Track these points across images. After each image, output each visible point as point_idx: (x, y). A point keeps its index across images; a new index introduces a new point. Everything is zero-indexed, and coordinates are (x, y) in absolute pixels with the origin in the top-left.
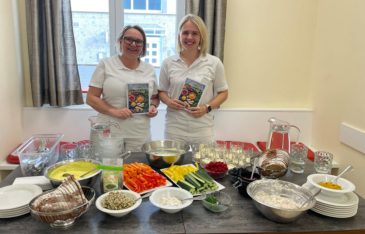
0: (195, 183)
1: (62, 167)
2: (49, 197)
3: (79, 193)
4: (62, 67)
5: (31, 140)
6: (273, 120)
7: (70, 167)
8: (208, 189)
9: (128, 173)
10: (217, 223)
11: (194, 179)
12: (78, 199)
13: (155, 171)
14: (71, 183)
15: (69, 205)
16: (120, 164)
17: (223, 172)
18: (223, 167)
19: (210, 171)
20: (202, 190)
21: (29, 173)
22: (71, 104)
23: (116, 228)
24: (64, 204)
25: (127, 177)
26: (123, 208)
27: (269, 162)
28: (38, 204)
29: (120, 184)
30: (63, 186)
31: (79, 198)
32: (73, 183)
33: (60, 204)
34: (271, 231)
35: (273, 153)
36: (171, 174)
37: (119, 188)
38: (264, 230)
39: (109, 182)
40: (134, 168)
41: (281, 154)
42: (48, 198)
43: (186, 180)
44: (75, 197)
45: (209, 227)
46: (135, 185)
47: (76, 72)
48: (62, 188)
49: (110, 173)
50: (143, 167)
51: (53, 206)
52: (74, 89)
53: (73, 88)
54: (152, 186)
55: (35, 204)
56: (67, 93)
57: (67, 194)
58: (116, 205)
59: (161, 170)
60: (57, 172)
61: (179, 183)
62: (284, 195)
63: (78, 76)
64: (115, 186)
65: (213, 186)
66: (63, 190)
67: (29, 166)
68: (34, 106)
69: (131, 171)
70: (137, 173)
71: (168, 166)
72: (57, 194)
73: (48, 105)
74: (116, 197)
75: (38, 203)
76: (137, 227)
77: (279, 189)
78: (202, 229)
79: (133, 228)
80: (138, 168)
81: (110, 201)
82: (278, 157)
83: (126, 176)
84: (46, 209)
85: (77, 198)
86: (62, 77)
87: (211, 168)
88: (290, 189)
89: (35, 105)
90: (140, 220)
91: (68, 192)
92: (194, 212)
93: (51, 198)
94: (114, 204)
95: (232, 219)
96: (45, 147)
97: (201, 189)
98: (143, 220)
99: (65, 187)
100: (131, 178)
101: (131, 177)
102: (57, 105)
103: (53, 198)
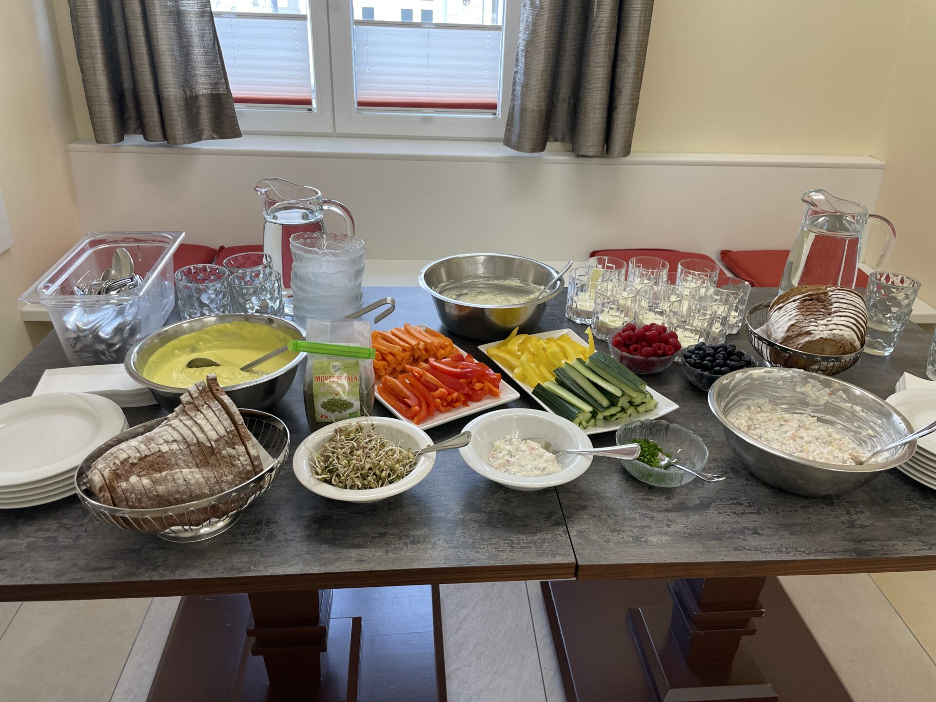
0: (590, 396)
1: (183, 337)
2: (139, 452)
3: (237, 439)
4: (165, 18)
5: (83, 251)
6: (817, 197)
7: (207, 337)
8: (629, 412)
9: (384, 359)
10: (668, 526)
11: (587, 382)
12: (234, 457)
13: (465, 354)
14: (209, 407)
15: (207, 479)
16: (361, 339)
17: (667, 357)
18: (666, 341)
19: (629, 353)
20: (612, 416)
21: (86, 352)
22: (204, 137)
23: (362, 543)
24: (189, 476)
25: (384, 371)
26: (381, 481)
27: (810, 328)
28: (106, 476)
29: (365, 397)
30: (184, 412)
31: (239, 455)
32: (216, 405)
33: (179, 475)
34: (836, 553)
35: (818, 300)
36: (514, 361)
37: (362, 410)
38: (816, 551)
39: (331, 393)
40: (402, 343)
41: (844, 306)
42: (138, 455)
43: (561, 383)
44: (224, 452)
45: (646, 542)
46: (408, 398)
47: (212, 36)
48: (181, 421)
49: (334, 367)
50: (429, 341)
51: (155, 482)
52: (209, 92)
53: (205, 87)
54: (460, 402)
55: (96, 477)
56: (190, 102)
57: (199, 444)
58: (359, 474)
59: (483, 348)
60: (170, 355)
61: (540, 392)
62: (829, 417)
63: (217, 48)
64: (349, 405)
65: (643, 403)
66: (185, 429)
67: (81, 334)
68: (98, 142)
69: (393, 351)
70: (413, 356)
71: (501, 334)
72: (166, 442)
73: (139, 139)
74: (355, 444)
75: (107, 473)
76: (425, 538)
77: (817, 399)
78: (626, 549)
79: (413, 542)
80: (414, 342)
81: (338, 458)
82: (835, 312)
83: (382, 368)
84: (131, 493)
85: (230, 456)
86: (168, 53)
87: (630, 345)
88: (850, 405)
89: (99, 139)
90: (434, 515)
91: (200, 435)
92: (594, 488)
93: (146, 456)
94: (350, 470)
95: (713, 513)
96: (129, 271)
97: (607, 413)
98: (443, 514)
99: (191, 418)
100: (393, 373)
101: (394, 368)
102: (165, 137)
103: (153, 454)
